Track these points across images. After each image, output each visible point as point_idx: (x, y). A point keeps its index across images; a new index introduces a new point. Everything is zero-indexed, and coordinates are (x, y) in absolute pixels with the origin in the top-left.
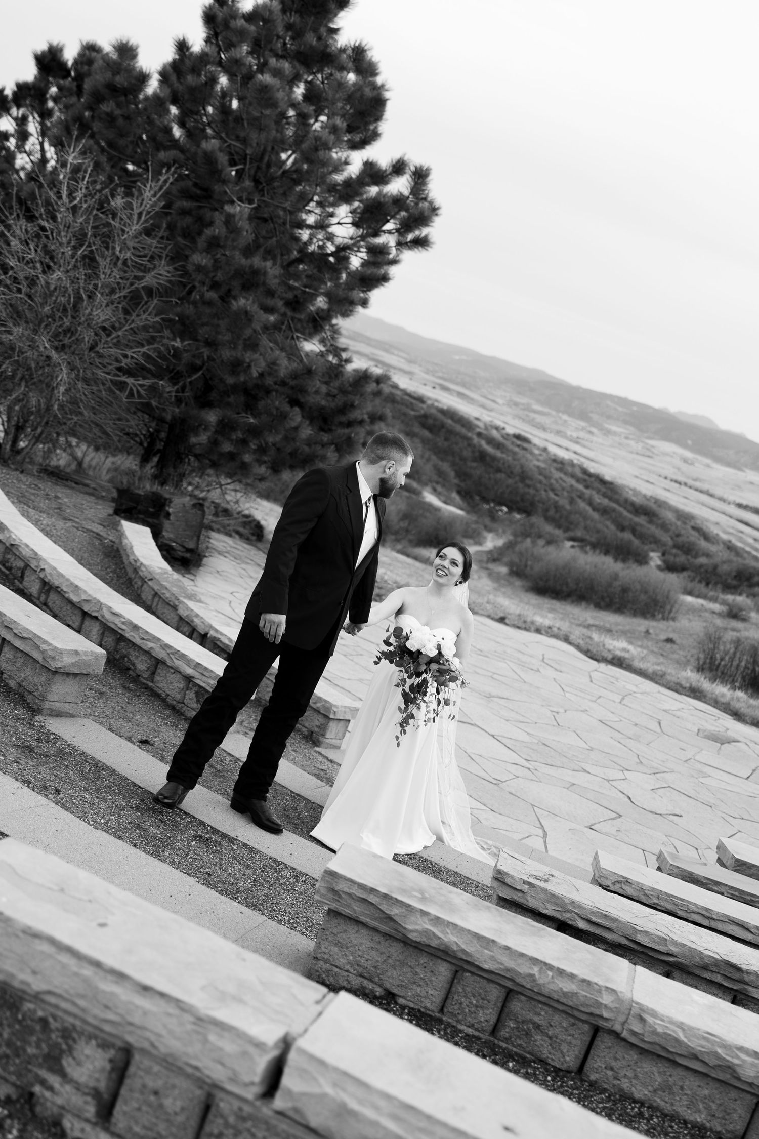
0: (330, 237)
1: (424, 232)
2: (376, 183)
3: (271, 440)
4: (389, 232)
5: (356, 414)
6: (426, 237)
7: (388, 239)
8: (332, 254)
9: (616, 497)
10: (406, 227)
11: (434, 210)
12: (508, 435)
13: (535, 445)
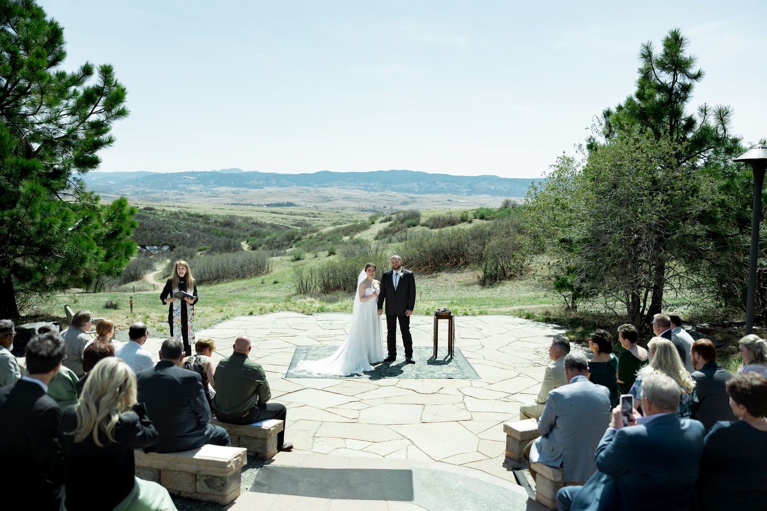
0: (61, 126)
4: (99, 112)
6: (124, 109)
7: (99, 117)
8: (66, 136)
9: (210, 221)
12: (141, 210)
13: (158, 210)
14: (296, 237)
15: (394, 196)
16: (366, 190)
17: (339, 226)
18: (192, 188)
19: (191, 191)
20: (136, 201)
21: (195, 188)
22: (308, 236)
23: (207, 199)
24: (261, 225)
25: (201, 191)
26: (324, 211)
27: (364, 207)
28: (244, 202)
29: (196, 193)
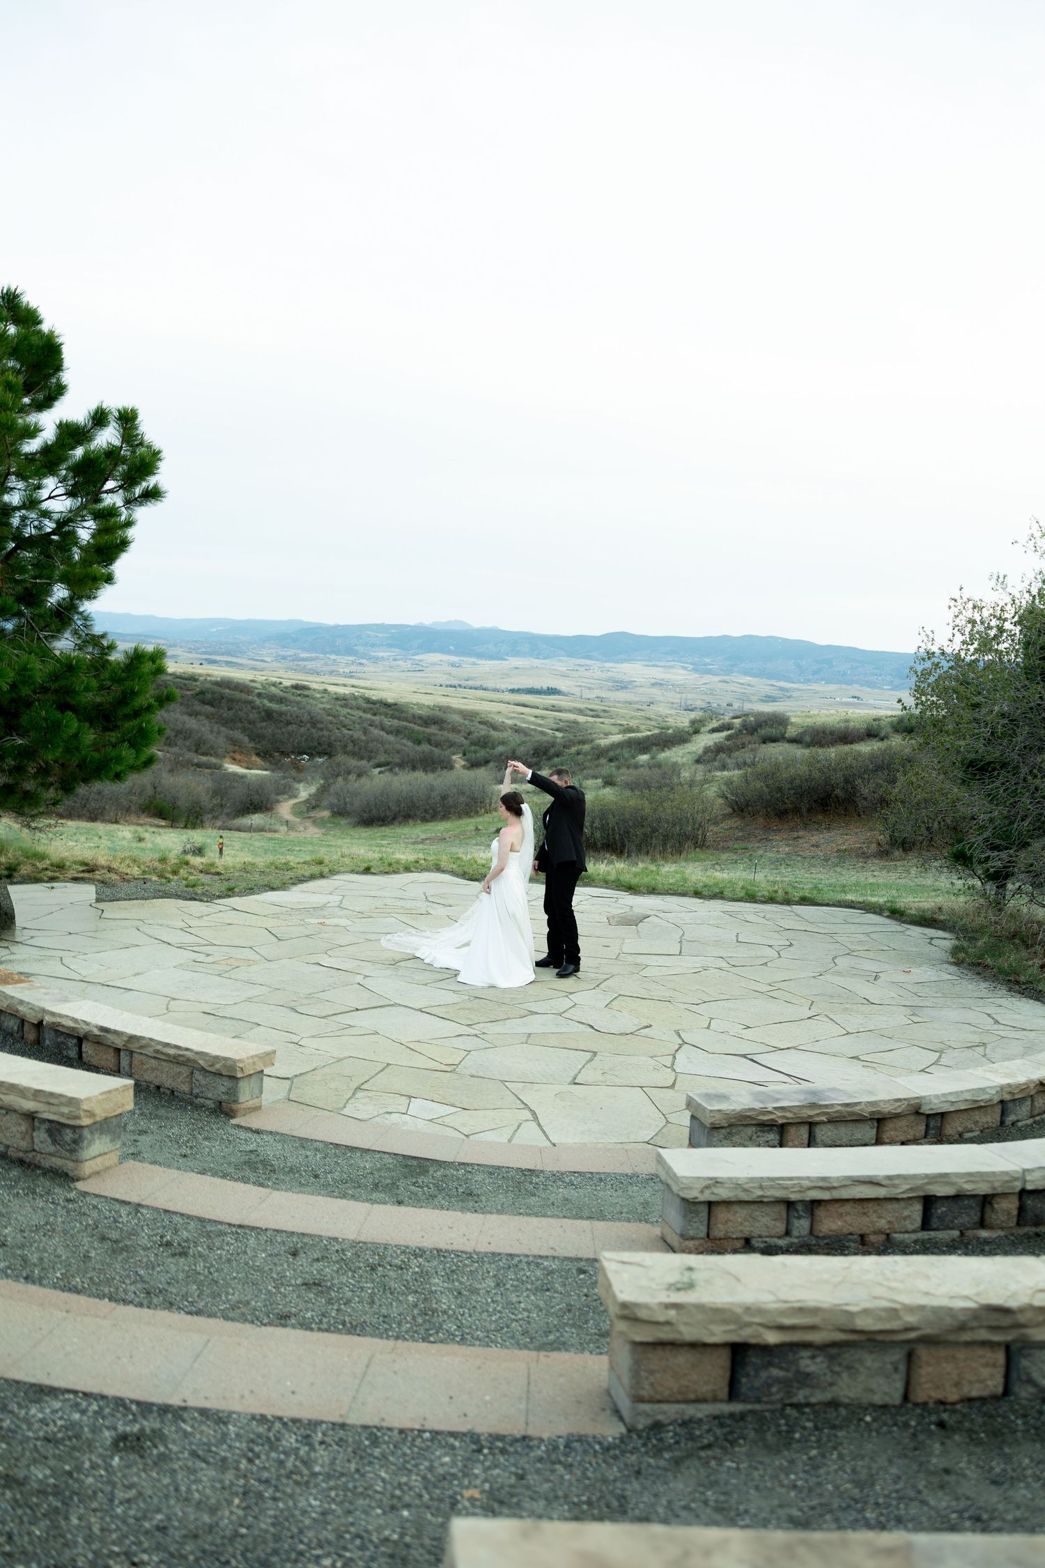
0: (46, 514)
1: (151, 481)
2: (80, 443)
3: (50, 757)
4: (111, 491)
5: (141, 701)
6: (156, 487)
7: (112, 499)
8: (53, 533)
9: (404, 715)
10: (129, 481)
11: (156, 455)
12: (286, 688)
13: (314, 690)
14: (552, 751)
15: (749, 685)
16: (695, 670)
17: (633, 735)
18: (381, 654)
19: (376, 660)
20: (281, 673)
21: (385, 654)
22: (574, 749)
23: (403, 674)
24: (494, 727)
25: (395, 660)
26: (615, 707)
27: (689, 702)
28: (470, 683)
29: (386, 663)
